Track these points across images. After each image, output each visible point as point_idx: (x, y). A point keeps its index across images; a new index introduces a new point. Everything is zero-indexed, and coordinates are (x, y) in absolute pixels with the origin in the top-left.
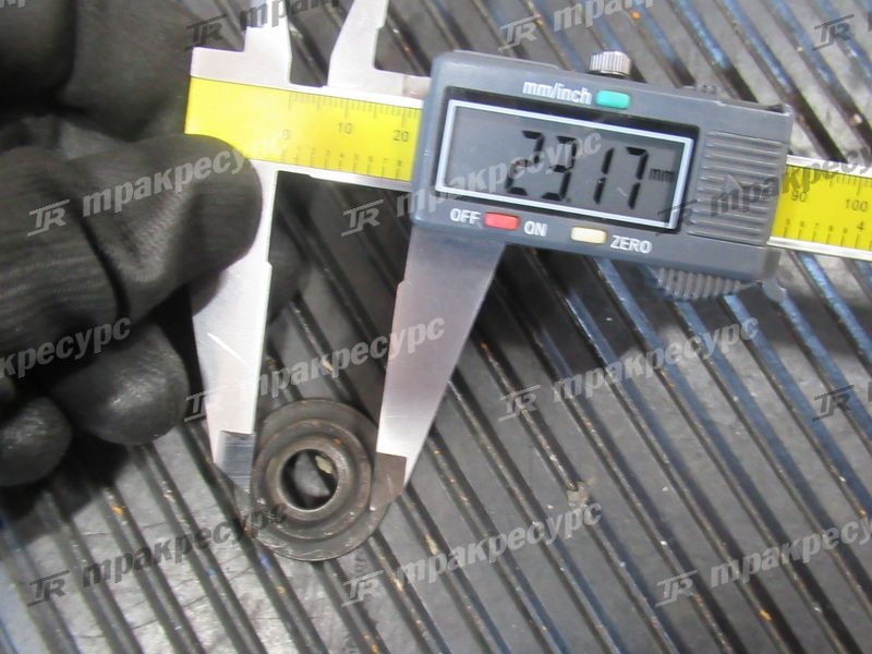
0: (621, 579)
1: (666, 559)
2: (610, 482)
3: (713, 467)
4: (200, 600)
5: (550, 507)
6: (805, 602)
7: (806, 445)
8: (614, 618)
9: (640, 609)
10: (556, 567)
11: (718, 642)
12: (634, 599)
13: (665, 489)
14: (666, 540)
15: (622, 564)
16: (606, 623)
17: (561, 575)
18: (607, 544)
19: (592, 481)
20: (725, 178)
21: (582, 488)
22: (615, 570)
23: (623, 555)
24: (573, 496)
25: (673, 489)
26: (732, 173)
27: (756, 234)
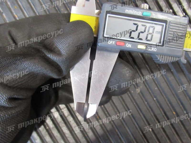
0: (146, 106)
1: (155, 102)
2: (145, 87)
3: (166, 85)
4: (65, 108)
5: (132, 92)
6: (183, 111)
8: (144, 113)
9: (149, 111)
10: (133, 103)
11: (164, 118)
12: (148, 109)
13: (156, 89)
14: (155, 98)
16: (142, 113)
17: (134, 105)
18: (143, 99)
19: (141, 87)
20: (174, 33)
21: (139, 88)
22: (145, 104)
23: (146, 101)
24: (137, 90)
25: (157, 89)
26: (176, 32)
27: (181, 46)
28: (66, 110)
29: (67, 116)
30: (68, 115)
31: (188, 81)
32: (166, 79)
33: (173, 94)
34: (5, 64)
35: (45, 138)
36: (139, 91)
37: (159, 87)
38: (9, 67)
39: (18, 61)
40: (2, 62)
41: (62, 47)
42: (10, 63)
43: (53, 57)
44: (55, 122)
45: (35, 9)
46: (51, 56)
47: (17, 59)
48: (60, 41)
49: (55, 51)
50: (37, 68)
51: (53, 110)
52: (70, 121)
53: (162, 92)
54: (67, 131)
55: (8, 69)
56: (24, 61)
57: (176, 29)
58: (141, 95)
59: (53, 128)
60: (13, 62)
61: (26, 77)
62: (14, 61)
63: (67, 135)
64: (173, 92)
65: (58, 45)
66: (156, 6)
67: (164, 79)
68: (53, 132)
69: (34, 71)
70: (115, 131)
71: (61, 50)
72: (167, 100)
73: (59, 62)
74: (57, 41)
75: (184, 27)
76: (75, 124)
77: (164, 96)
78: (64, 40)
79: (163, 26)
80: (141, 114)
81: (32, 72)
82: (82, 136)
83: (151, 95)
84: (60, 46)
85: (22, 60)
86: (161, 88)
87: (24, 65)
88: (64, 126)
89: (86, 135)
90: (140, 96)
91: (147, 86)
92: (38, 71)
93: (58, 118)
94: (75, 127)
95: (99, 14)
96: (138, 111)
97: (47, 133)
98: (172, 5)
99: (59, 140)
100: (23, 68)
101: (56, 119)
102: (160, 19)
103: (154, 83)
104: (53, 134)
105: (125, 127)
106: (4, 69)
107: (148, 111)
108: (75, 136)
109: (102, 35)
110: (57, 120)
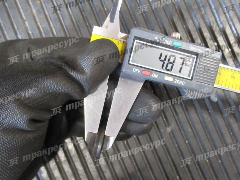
0: (175, 148)
1: (187, 145)
2: (177, 126)
3: (201, 126)
5: (162, 130)
7: (224, 124)
11: (195, 165)
12: (178, 153)
13: (189, 130)
14: (187, 141)
15: (176, 145)
17: (162, 146)
18: (174, 140)
19: (173, 126)
20: (205, 67)
21: (170, 127)
22: (175, 146)
23: (177, 143)
24: (168, 128)
25: (191, 130)
26: (206, 66)
27: (211, 82)
28: (82, 142)
29: (83, 150)
30: (85, 149)
31: (227, 126)
32: (202, 120)
33: (208, 138)
34: (25, 82)
35: (53, 172)
36: (170, 131)
37: (193, 128)
38: (30, 85)
39: (39, 79)
40: (22, 79)
41: (86, 65)
42: (31, 80)
43: (77, 75)
44: (68, 155)
45: (62, 22)
46: (74, 74)
47: (38, 77)
48: (84, 58)
49: (78, 68)
50: (59, 86)
51: (68, 141)
52: (86, 156)
53: (196, 135)
54: (81, 167)
55: (29, 87)
56: (46, 79)
57: (207, 63)
58: (172, 135)
59: (64, 161)
60: (34, 80)
61: (47, 97)
62: (35, 78)
63: (80, 172)
64: (208, 136)
65: (81, 62)
66: (199, 37)
67: (200, 120)
68: (64, 167)
69: (56, 90)
70: (137, 174)
71: (85, 68)
72: (200, 145)
73: (82, 82)
74: (80, 58)
75: (216, 62)
76: (91, 159)
77: (198, 140)
78: (88, 57)
79: (194, 58)
80: (169, 158)
81: (54, 91)
82: (98, 175)
83: (183, 137)
84: (84, 63)
85: (44, 78)
86: (195, 129)
87: (46, 83)
88: (77, 161)
89: (102, 175)
90: (170, 136)
91: (180, 125)
92: (60, 91)
93: (72, 150)
94: (91, 164)
95: (126, 38)
96: (166, 153)
97: (56, 167)
98: (217, 38)
99: (69, 177)
100: (45, 86)
101: (70, 151)
102: (190, 51)
103: (188, 123)
104: (63, 168)
105: (148, 171)
106: (25, 86)
107: (178, 155)
108: (89, 174)
109: (127, 62)
110: (71, 153)
